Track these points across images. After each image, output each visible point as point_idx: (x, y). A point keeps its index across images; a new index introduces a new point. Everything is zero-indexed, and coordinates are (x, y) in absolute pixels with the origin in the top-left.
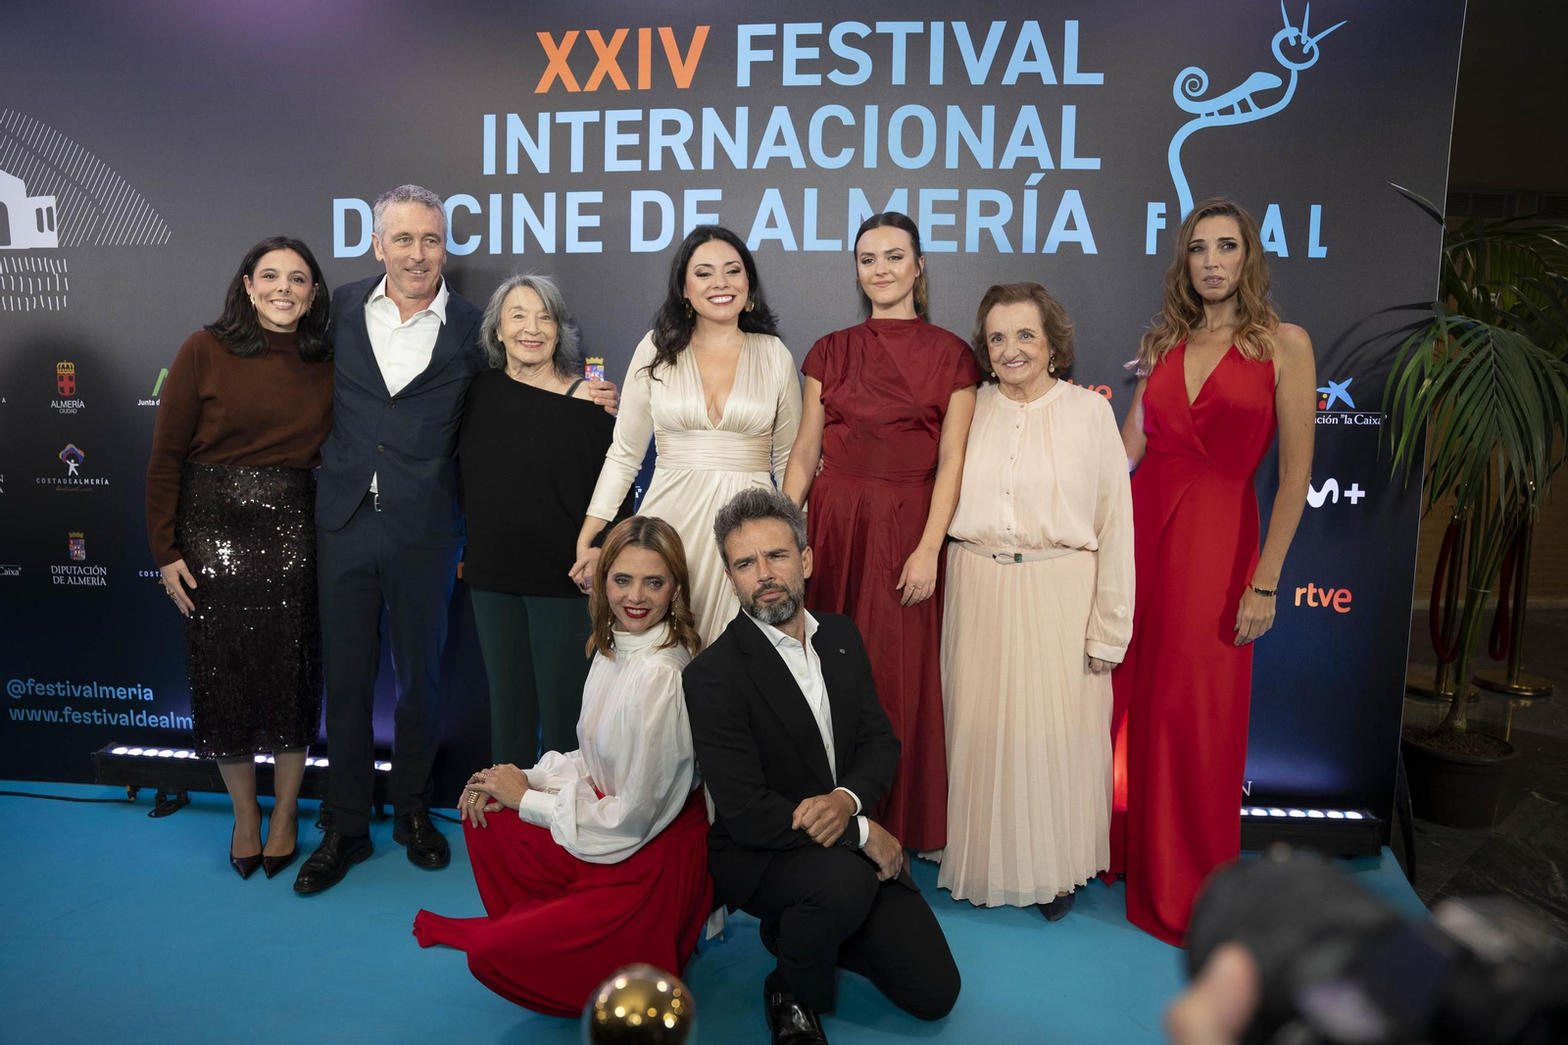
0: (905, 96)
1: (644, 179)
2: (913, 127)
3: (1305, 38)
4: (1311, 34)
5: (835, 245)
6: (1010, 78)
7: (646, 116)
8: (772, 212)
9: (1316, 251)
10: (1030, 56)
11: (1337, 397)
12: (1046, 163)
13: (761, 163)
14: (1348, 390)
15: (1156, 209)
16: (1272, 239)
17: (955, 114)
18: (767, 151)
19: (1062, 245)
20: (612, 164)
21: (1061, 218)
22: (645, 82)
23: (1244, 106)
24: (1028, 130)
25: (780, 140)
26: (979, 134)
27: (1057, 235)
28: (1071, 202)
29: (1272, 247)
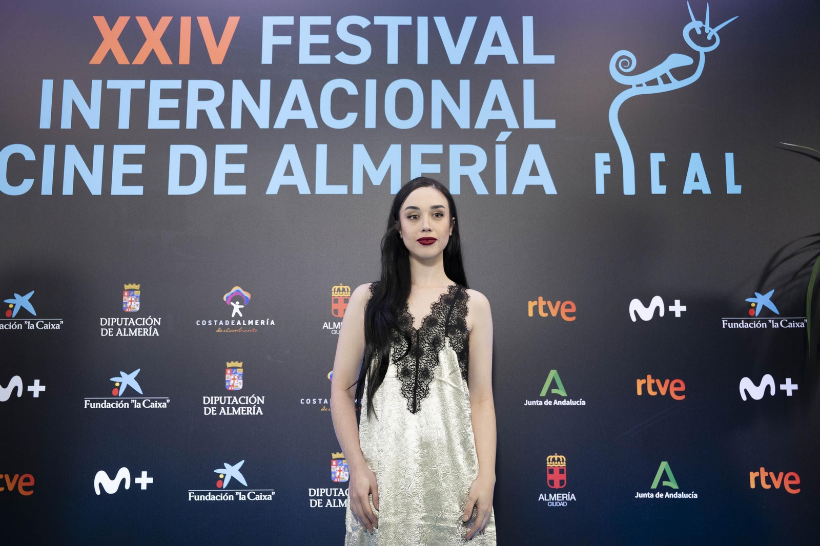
0: (398, 72)
1: (183, 136)
2: (404, 98)
3: (707, 29)
4: (713, 26)
5: (342, 190)
6: (481, 59)
7: (185, 85)
8: (289, 164)
9: (733, 188)
10: (496, 42)
11: (763, 305)
12: (512, 123)
13: (280, 124)
14: (771, 299)
15: (602, 158)
16: (696, 180)
17: (438, 86)
18: (286, 114)
19: (528, 188)
20: (155, 122)
21: (526, 167)
22: (185, 58)
23: (666, 79)
24: (497, 99)
25: (296, 106)
27: (524, 181)
28: (534, 153)
29: (697, 186)
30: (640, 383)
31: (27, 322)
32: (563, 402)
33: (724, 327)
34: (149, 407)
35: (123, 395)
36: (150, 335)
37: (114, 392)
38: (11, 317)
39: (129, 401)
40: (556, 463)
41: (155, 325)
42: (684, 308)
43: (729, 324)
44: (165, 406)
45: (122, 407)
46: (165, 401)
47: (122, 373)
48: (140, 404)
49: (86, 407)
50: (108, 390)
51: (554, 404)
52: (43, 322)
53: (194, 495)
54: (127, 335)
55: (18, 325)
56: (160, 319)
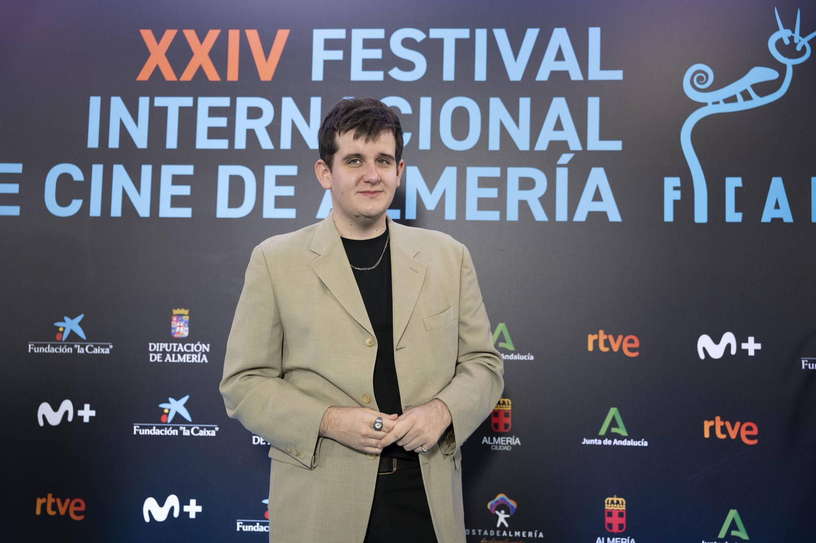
0: (454, 89)
1: (231, 156)
2: (460, 116)
3: (797, 38)
4: (803, 34)
6: (543, 75)
7: (233, 103)
10: (560, 57)
12: (575, 145)
15: (671, 184)
16: (777, 206)
17: (496, 105)
19: (591, 214)
20: (203, 142)
21: (588, 192)
22: (233, 74)
23: (746, 96)
24: (559, 118)
26: (516, 120)
27: (586, 206)
28: (598, 177)
29: (777, 214)
30: (707, 425)
31: (77, 346)
32: (624, 441)
33: (803, 367)
34: (197, 435)
35: (173, 421)
36: (199, 361)
37: (163, 418)
38: (61, 341)
39: (178, 428)
40: (615, 505)
41: (203, 351)
42: (758, 346)
43: (809, 365)
44: (213, 434)
45: (171, 434)
46: (213, 429)
47: (171, 400)
48: (188, 431)
49: (135, 433)
50: (157, 417)
51: (614, 444)
52: (92, 346)
53: (242, 525)
54: (176, 361)
55: (69, 349)
56: (208, 345)
